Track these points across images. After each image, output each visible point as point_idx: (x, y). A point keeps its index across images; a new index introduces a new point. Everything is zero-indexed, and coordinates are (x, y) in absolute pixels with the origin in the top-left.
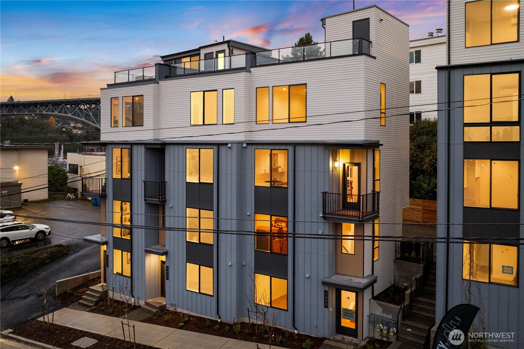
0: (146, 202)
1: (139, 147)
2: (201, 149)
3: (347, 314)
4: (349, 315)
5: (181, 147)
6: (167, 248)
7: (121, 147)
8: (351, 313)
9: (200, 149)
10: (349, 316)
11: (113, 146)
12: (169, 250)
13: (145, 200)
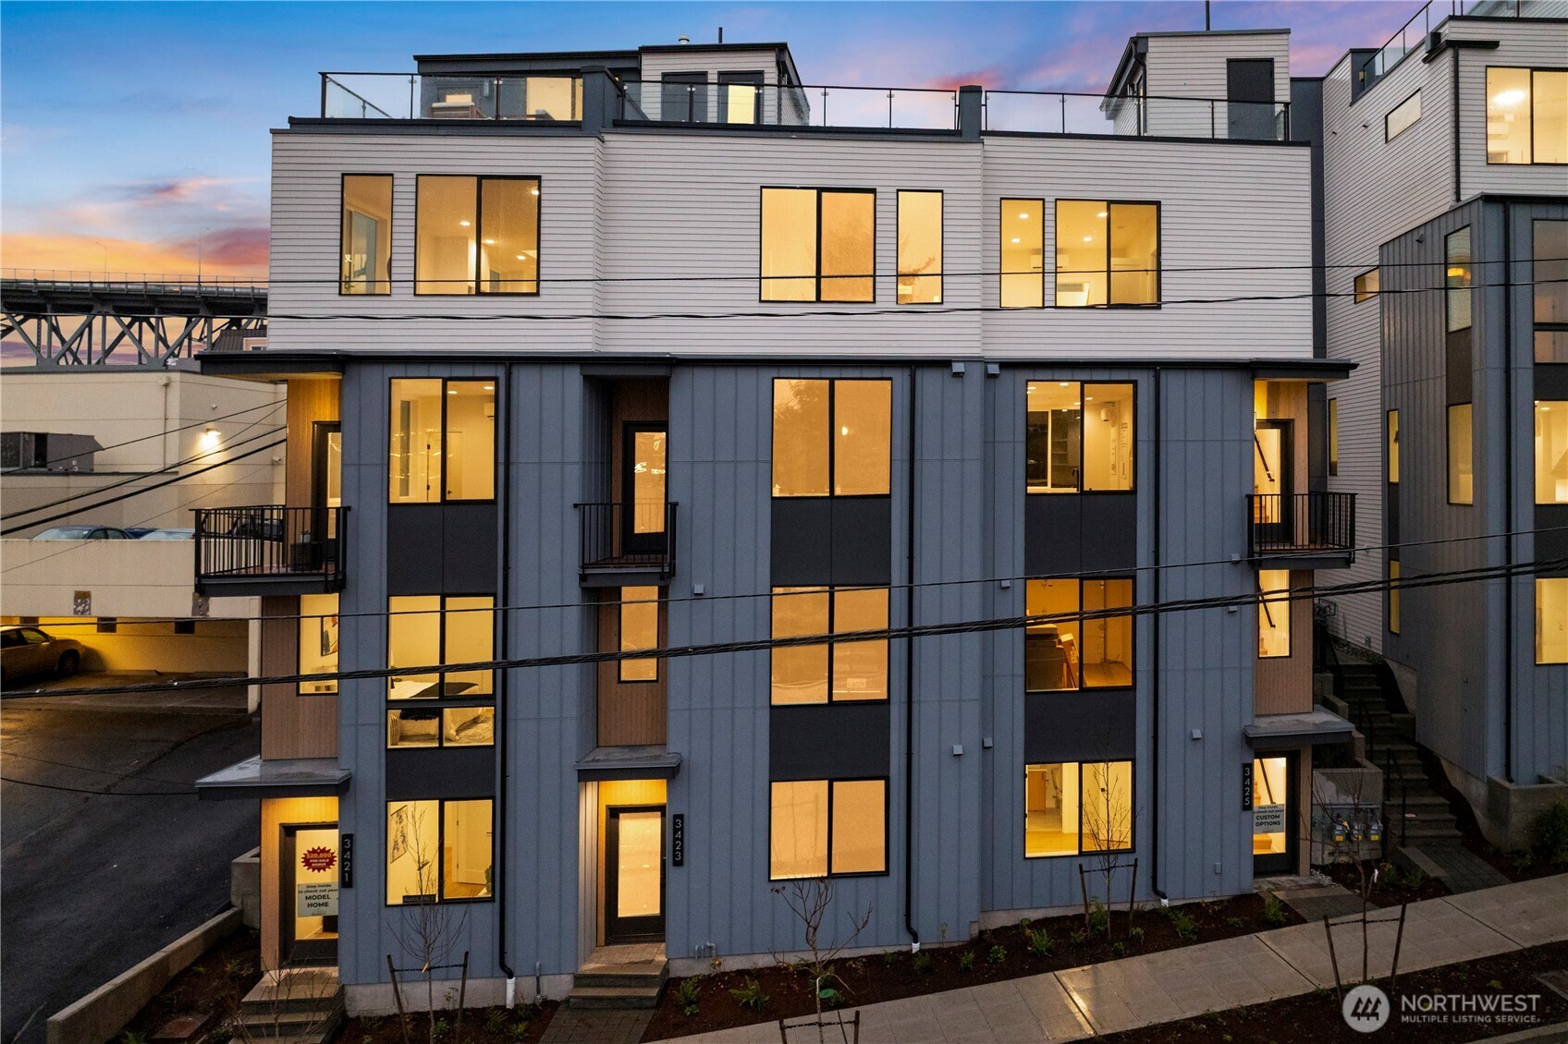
0: (585, 585)
1: (552, 375)
2: (836, 382)
3: (1264, 821)
4: (1268, 820)
5: (747, 377)
6: (677, 745)
7: (446, 374)
8: (1274, 814)
9: (832, 382)
10: (1269, 824)
11: (390, 370)
12: (685, 755)
13: (583, 578)
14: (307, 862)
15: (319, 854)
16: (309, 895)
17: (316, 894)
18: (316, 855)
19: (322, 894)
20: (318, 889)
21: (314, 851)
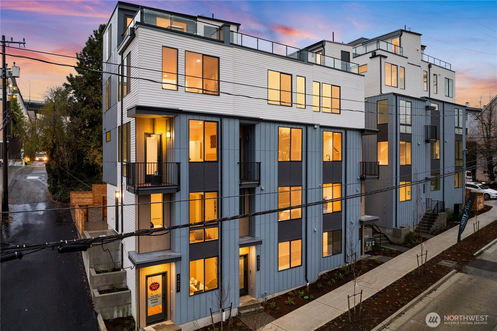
0: (241, 187)
1: (232, 121)
6: (257, 235)
7: (204, 119)
11: (190, 117)
14: (151, 288)
15: (154, 284)
16: (151, 299)
17: (154, 299)
18: (154, 285)
19: (155, 298)
20: (154, 297)
21: (153, 284)
